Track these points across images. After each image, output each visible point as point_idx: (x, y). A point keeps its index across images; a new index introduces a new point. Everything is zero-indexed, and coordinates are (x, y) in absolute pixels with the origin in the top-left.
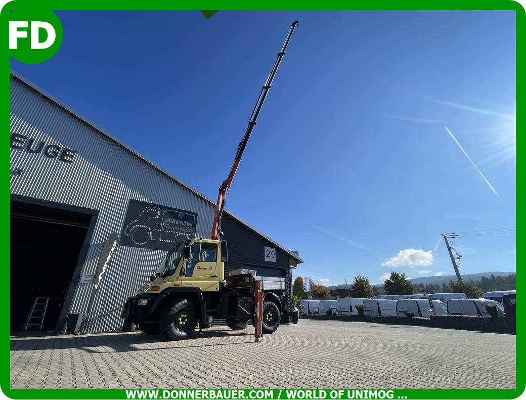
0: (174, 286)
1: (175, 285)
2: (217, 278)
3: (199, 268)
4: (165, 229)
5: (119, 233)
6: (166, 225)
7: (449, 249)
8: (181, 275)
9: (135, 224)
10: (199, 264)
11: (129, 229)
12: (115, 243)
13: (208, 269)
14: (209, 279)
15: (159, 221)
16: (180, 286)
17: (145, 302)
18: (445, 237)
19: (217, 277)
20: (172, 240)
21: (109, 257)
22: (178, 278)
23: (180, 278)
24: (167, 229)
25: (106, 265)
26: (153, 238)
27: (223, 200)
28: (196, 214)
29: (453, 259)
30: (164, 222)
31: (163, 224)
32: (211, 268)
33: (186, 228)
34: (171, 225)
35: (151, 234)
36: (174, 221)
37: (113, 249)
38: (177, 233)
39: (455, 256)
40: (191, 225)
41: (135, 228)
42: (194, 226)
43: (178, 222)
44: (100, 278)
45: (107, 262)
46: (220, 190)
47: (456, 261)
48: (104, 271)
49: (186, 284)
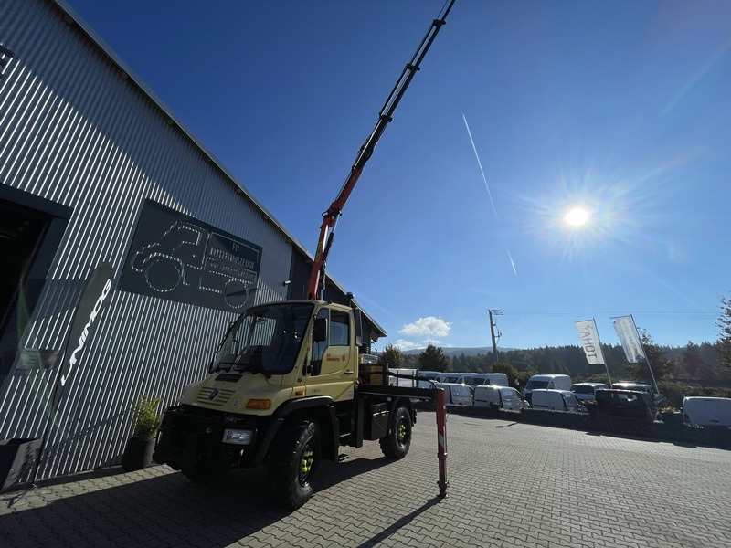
0: (294, 397)
1: (297, 394)
2: (351, 376)
3: (329, 358)
4: (209, 268)
5: (117, 264)
6: (211, 261)
7: (492, 326)
8: (304, 373)
9: (152, 250)
11: (141, 257)
12: (108, 285)
13: (340, 359)
14: (341, 378)
15: (200, 250)
17: (241, 437)
18: (490, 313)
19: (350, 373)
20: (220, 290)
21: (94, 315)
22: (299, 380)
23: (303, 378)
24: (213, 269)
25: (86, 332)
26: (187, 281)
27: (331, 235)
28: (260, 249)
29: (493, 337)
30: (208, 253)
31: (205, 258)
32: (343, 358)
33: (243, 271)
34: (218, 260)
35: (183, 274)
36: (226, 256)
37: (102, 297)
38: (229, 278)
39: (496, 335)
40: (252, 267)
41: (154, 258)
42: (257, 268)
43: (231, 259)
44: (73, 360)
45: (89, 325)
46: (325, 217)
47: (496, 339)
48: (82, 344)
49: (313, 391)
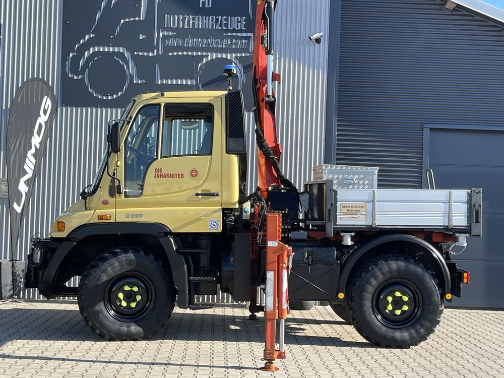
0: (96, 221)
1: (100, 217)
2: (216, 198)
3: (159, 173)
4: (167, 49)
5: (54, 80)
6: (168, 37)
8: (112, 194)
9: (86, 46)
10: (159, 163)
11: (76, 60)
12: (47, 103)
13: (187, 175)
14: (188, 203)
15: (147, 26)
16: (113, 220)
19: (213, 195)
20: (191, 79)
22: (105, 203)
23: (112, 200)
24: (173, 49)
25: (31, 158)
26: (139, 78)
30: (161, 27)
31: (158, 35)
32: (194, 173)
33: (227, 37)
34: (182, 33)
35: (131, 69)
36: (190, 21)
37: (42, 119)
38: (203, 57)
41: (91, 57)
42: (251, 27)
43: (200, 22)
44: (23, 188)
45: (33, 151)
48: (29, 171)
49: (128, 216)
